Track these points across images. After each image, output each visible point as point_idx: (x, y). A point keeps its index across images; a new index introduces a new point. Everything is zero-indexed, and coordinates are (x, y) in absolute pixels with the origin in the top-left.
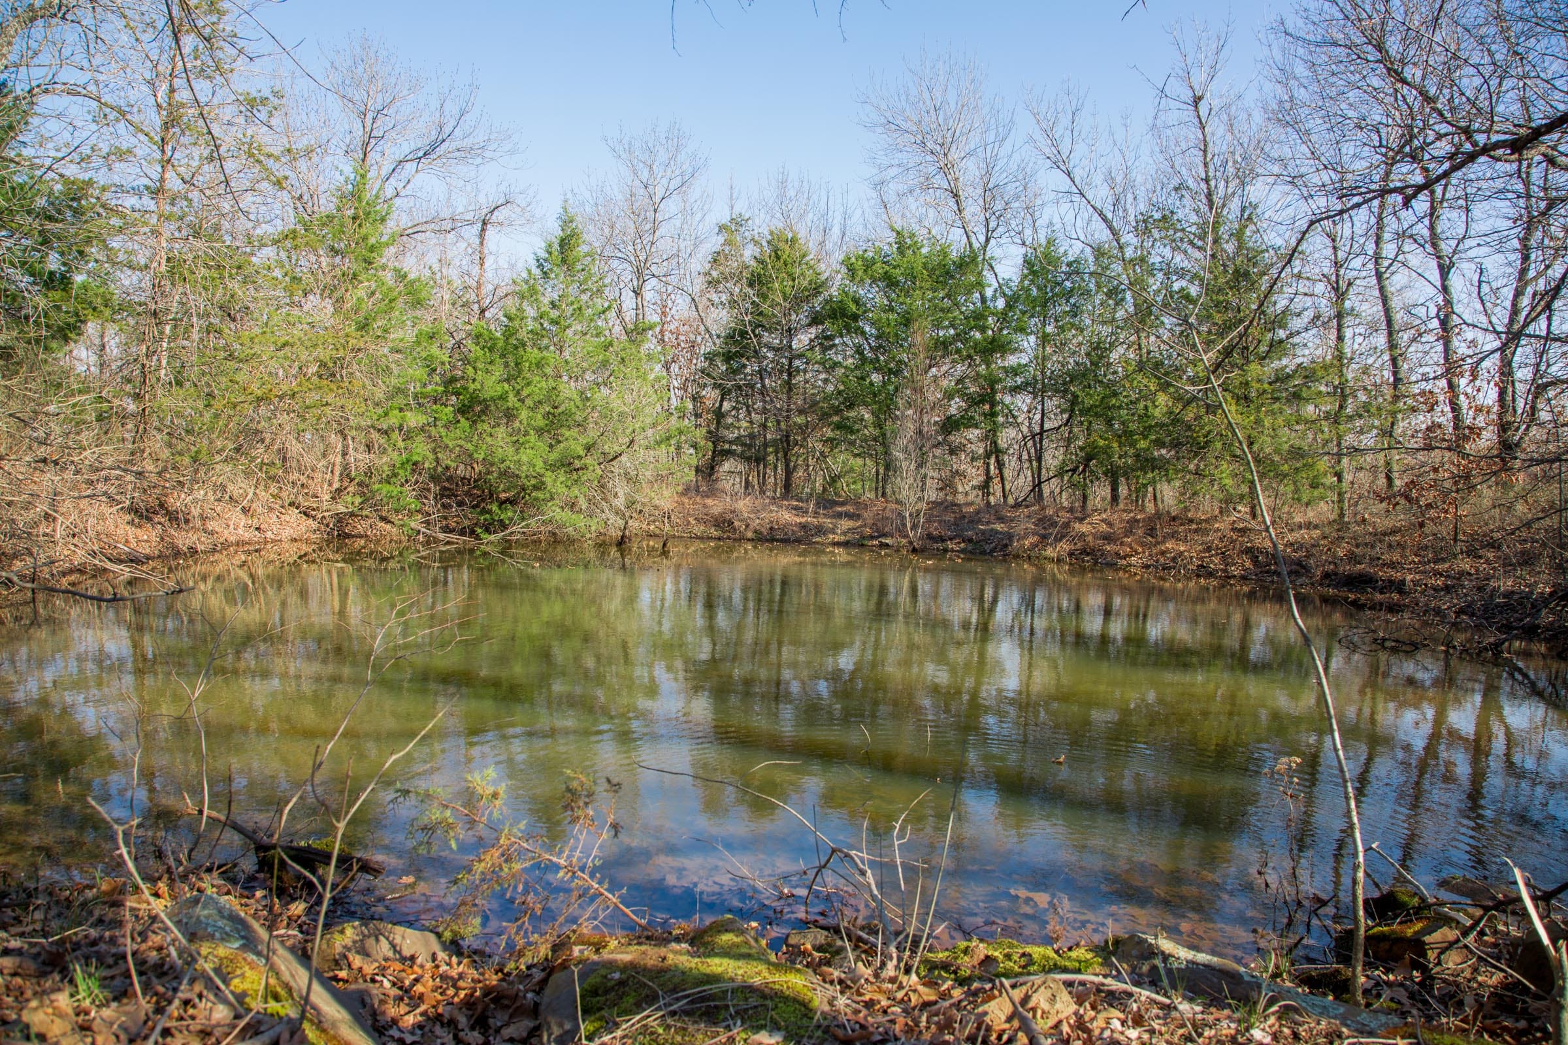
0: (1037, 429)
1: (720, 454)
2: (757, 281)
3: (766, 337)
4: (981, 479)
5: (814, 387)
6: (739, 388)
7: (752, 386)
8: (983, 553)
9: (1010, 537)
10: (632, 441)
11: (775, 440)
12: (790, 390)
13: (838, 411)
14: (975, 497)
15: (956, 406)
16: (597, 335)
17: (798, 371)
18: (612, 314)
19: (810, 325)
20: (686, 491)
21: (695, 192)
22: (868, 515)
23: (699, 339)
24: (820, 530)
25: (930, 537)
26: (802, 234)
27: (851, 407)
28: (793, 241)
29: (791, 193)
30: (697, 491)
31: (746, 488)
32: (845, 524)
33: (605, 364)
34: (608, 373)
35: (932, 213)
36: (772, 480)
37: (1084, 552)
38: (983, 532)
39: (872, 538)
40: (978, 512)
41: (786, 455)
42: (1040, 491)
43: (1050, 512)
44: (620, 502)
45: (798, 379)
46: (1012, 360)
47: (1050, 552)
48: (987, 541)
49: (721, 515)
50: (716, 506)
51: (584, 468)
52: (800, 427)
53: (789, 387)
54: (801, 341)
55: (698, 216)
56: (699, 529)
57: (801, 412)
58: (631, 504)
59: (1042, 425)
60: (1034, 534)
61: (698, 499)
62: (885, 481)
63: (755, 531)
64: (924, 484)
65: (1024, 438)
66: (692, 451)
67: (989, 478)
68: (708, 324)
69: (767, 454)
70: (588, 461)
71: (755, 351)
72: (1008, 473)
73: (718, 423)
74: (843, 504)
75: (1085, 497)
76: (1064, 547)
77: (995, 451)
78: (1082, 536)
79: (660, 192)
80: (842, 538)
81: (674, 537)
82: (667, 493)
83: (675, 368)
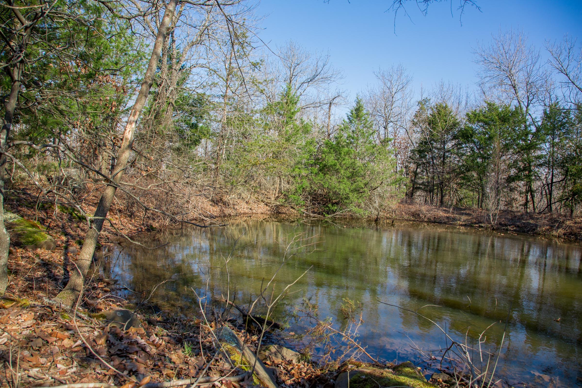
0: (550, 181)
1: (415, 188)
2: (432, 123)
3: (435, 144)
4: (524, 202)
5: (453, 163)
6: (424, 163)
7: (429, 163)
8: (524, 232)
9: (536, 226)
10: (382, 183)
11: (437, 184)
12: (444, 164)
13: (463, 173)
14: (522, 209)
15: (513, 172)
16: (370, 143)
17: (447, 157)
18: (375, 135)
19: (452, 140)
20: (402, 202)
21: (407, 91)
22: (475, 215)
23: (408, 145)
24: (454, 219)
25: (500, 224)
26: (449, 104)
27: (469, 171)
28: (446, 107)
29: (445, 89)
30: (406, 202)
31: (425, 202)
32: (464, 218)
33: (373, 154)
34: (373, 157)
35: (505, 95)
36: (436, 199)
37: (571, 234)
38: (524, 223)
39: (476, 223)
40: (522, 215)
41: (442, 191)
42: (551, 208)
43: (555, 216)
44: (376, 205)
45: (447, 160)
46: (538, 153)
47: (554, 233)
48: (525, 227)
49: (415, 212)
50: (413, 208)
51: (364, 192)
52: (447, 179)
53: (443, 163)
54: (449, 145)
55: (408, 99)
56: (406, 217)
57: (448, 173)
58: (381, 206)
59: (552, 180)
60: (547, 225)
61: (406, 205)
62: (482, 201)
63: (428, 219)
64: (498, 203)
65: (544, 185)
66: (405, 187)
67: (527, 201)
68: (413, 139)
69: (434, 189)
70: (366, 189)
71: (430, 150)
72: (536, 200)
73: (415, 177)
74: (464, 210)
75: (572, 211)
76: (561, 231)
77: (530, 190)
78: (570, 227)
79: (394, 90)
80: (464, 223)
81: (396, 219)
82: (395, 203)
83: (399, 156)
